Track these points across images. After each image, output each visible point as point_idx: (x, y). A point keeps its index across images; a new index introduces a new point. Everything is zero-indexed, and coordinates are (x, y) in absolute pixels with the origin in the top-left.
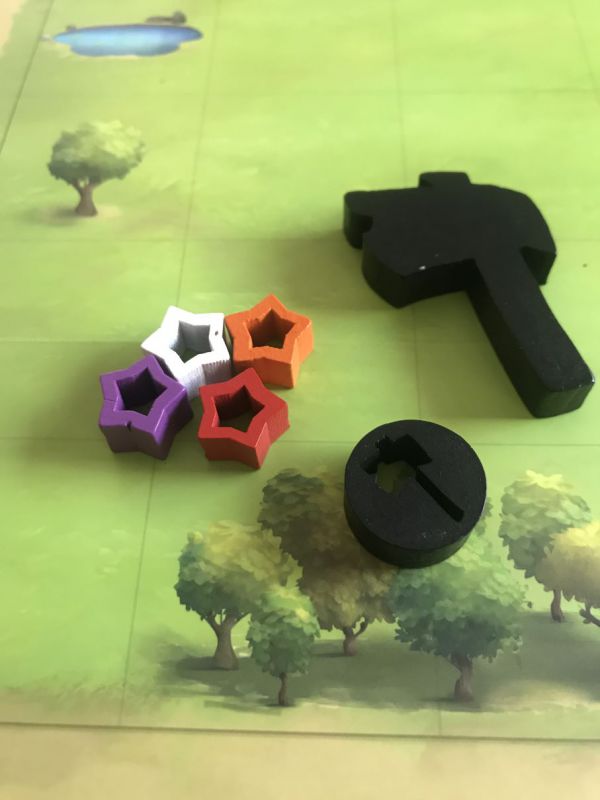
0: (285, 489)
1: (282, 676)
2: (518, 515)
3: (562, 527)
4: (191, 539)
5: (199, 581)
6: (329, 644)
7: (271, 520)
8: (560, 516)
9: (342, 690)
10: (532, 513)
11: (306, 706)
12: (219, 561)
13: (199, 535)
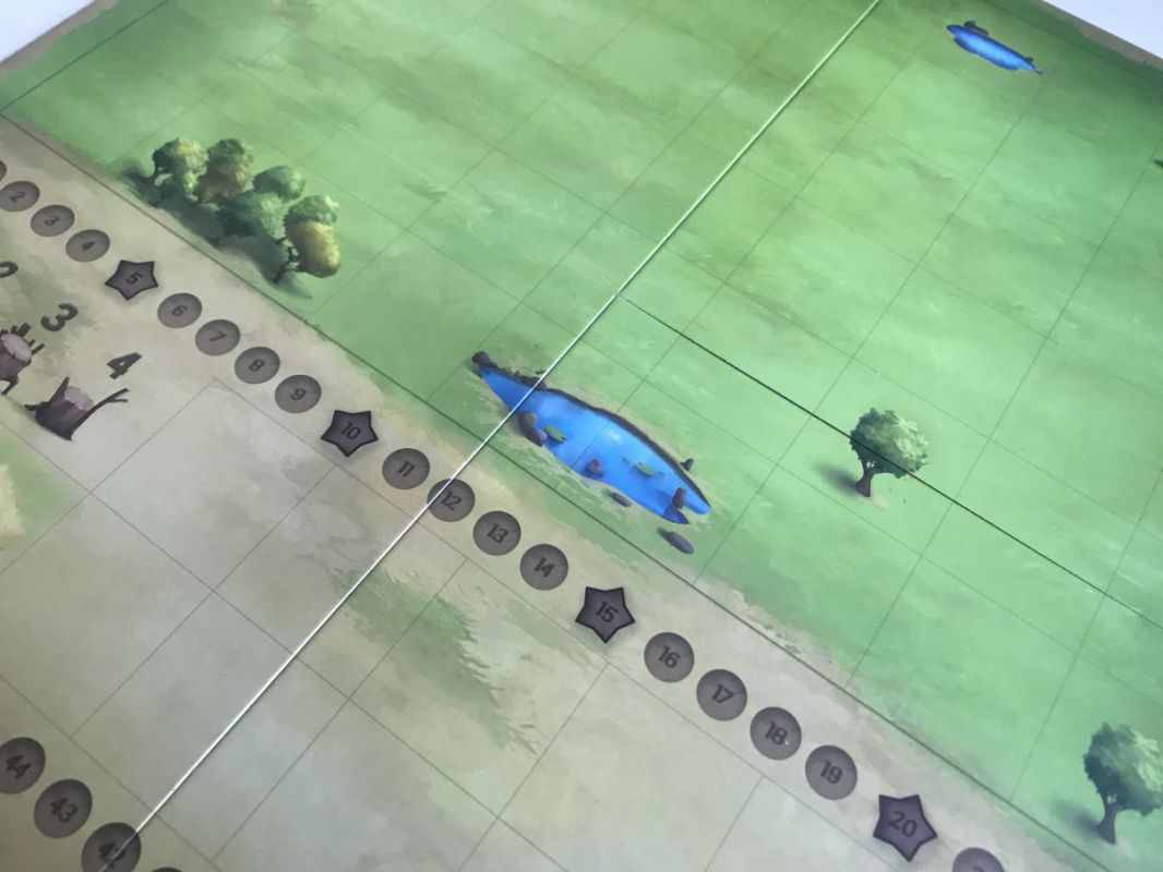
0: (229, 145)
1: (163, 198)
2: (305, 206)
3: (317, 219)
4: (178, 139)
5: (166, 154)
6: (190, 199)
7: (213, 152)
8: (321, 216)
9: (179, 214)
10: (311, 209)
11: (162, 211)
12: (179, 153)
13: (181, 141)
